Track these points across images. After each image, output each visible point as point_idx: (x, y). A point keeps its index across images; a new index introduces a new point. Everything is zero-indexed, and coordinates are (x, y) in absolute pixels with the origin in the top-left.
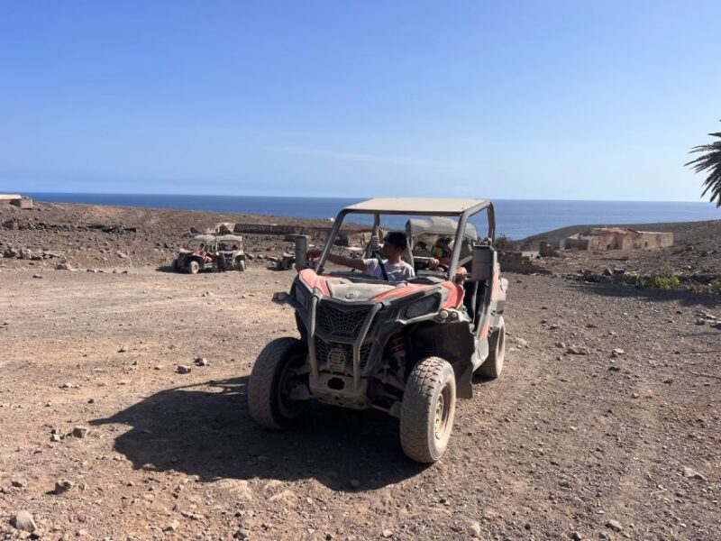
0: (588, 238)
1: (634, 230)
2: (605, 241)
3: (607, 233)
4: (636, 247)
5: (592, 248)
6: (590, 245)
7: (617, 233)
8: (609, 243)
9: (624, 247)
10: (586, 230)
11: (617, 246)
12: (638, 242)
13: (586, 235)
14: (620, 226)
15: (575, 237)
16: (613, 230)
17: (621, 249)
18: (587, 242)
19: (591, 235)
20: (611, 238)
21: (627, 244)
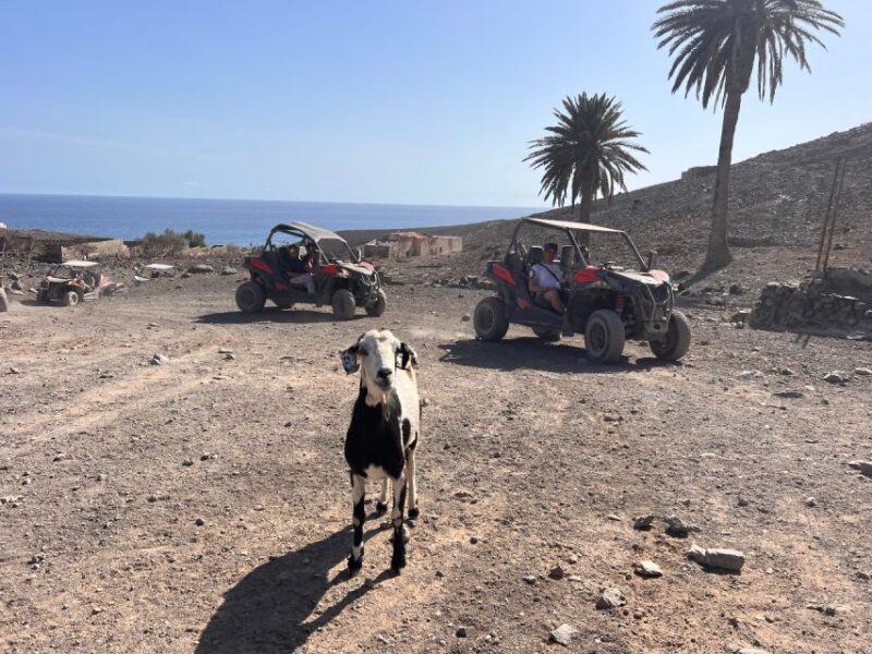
0: (386, 244)
1: (430, 233)
2: (404, 247)
3: (405, 239)
4: (432, 253)
5: (393, 255)
6: (390, 252)
7: (414, 238)
8: (408, 249)
9: (422, 253)
10: (385, 236)
11: (415, 252)
12: (434, 247)
13: (384, 241)
14: (416, 230)
15: (373, 243)
16: (410, 234)
17: (419, 255)
18: (387, 248)
19: (390, 241)
20: (410, 243)
21: (424, 249)
